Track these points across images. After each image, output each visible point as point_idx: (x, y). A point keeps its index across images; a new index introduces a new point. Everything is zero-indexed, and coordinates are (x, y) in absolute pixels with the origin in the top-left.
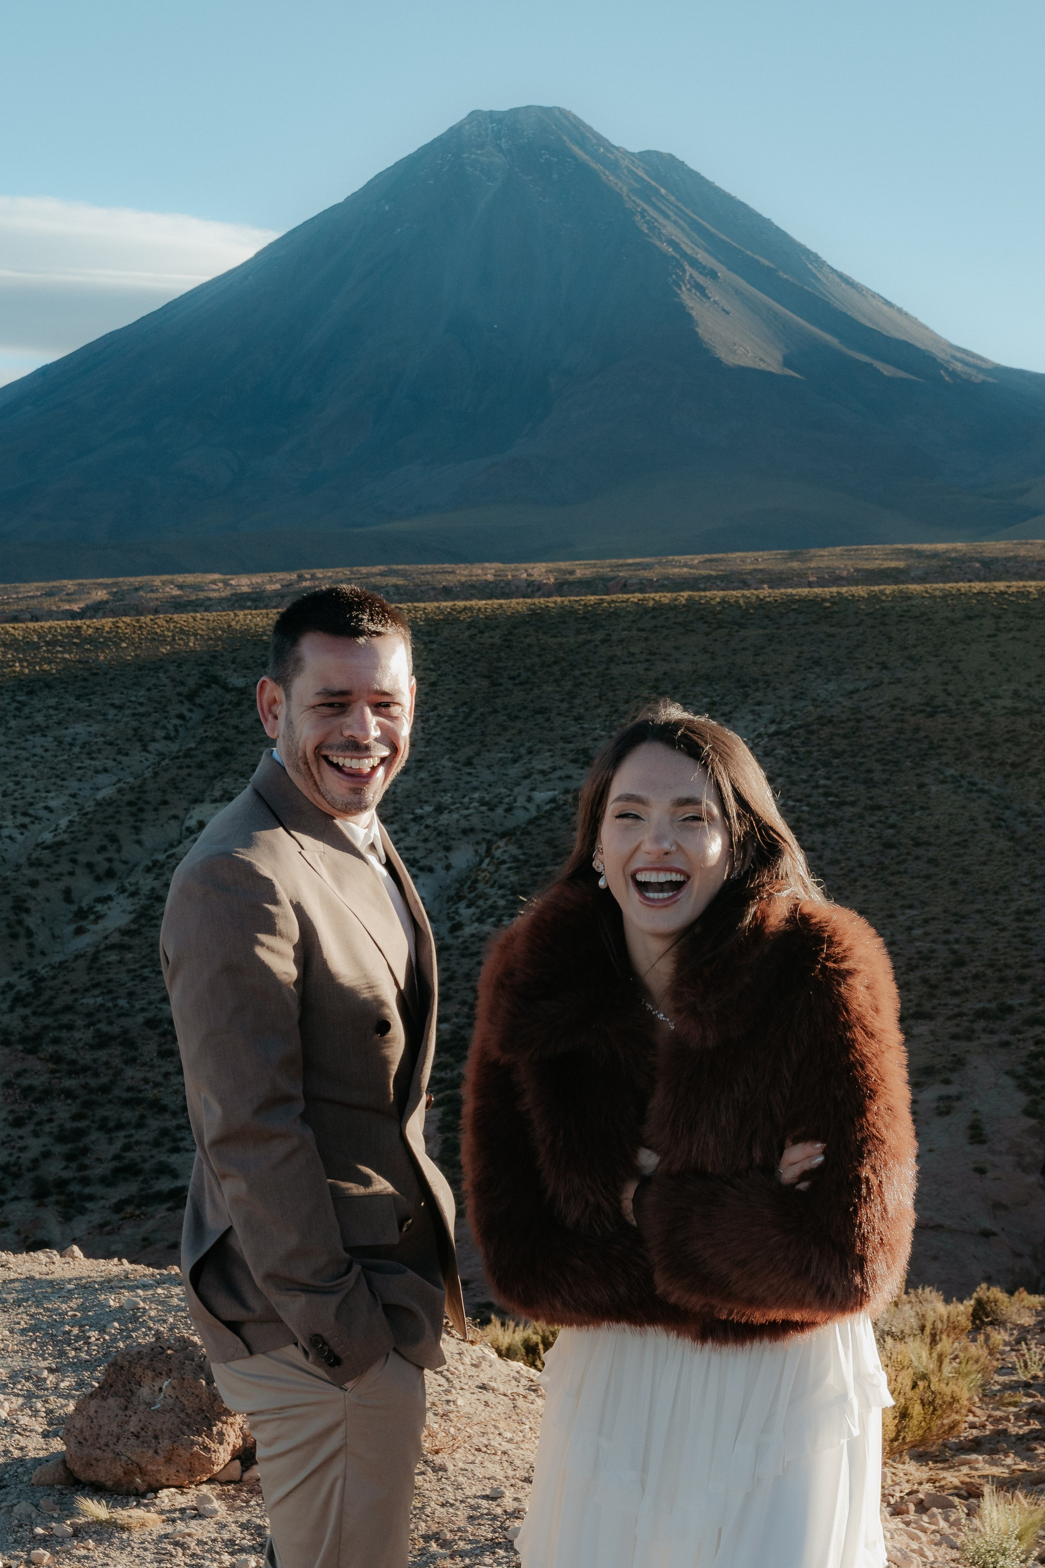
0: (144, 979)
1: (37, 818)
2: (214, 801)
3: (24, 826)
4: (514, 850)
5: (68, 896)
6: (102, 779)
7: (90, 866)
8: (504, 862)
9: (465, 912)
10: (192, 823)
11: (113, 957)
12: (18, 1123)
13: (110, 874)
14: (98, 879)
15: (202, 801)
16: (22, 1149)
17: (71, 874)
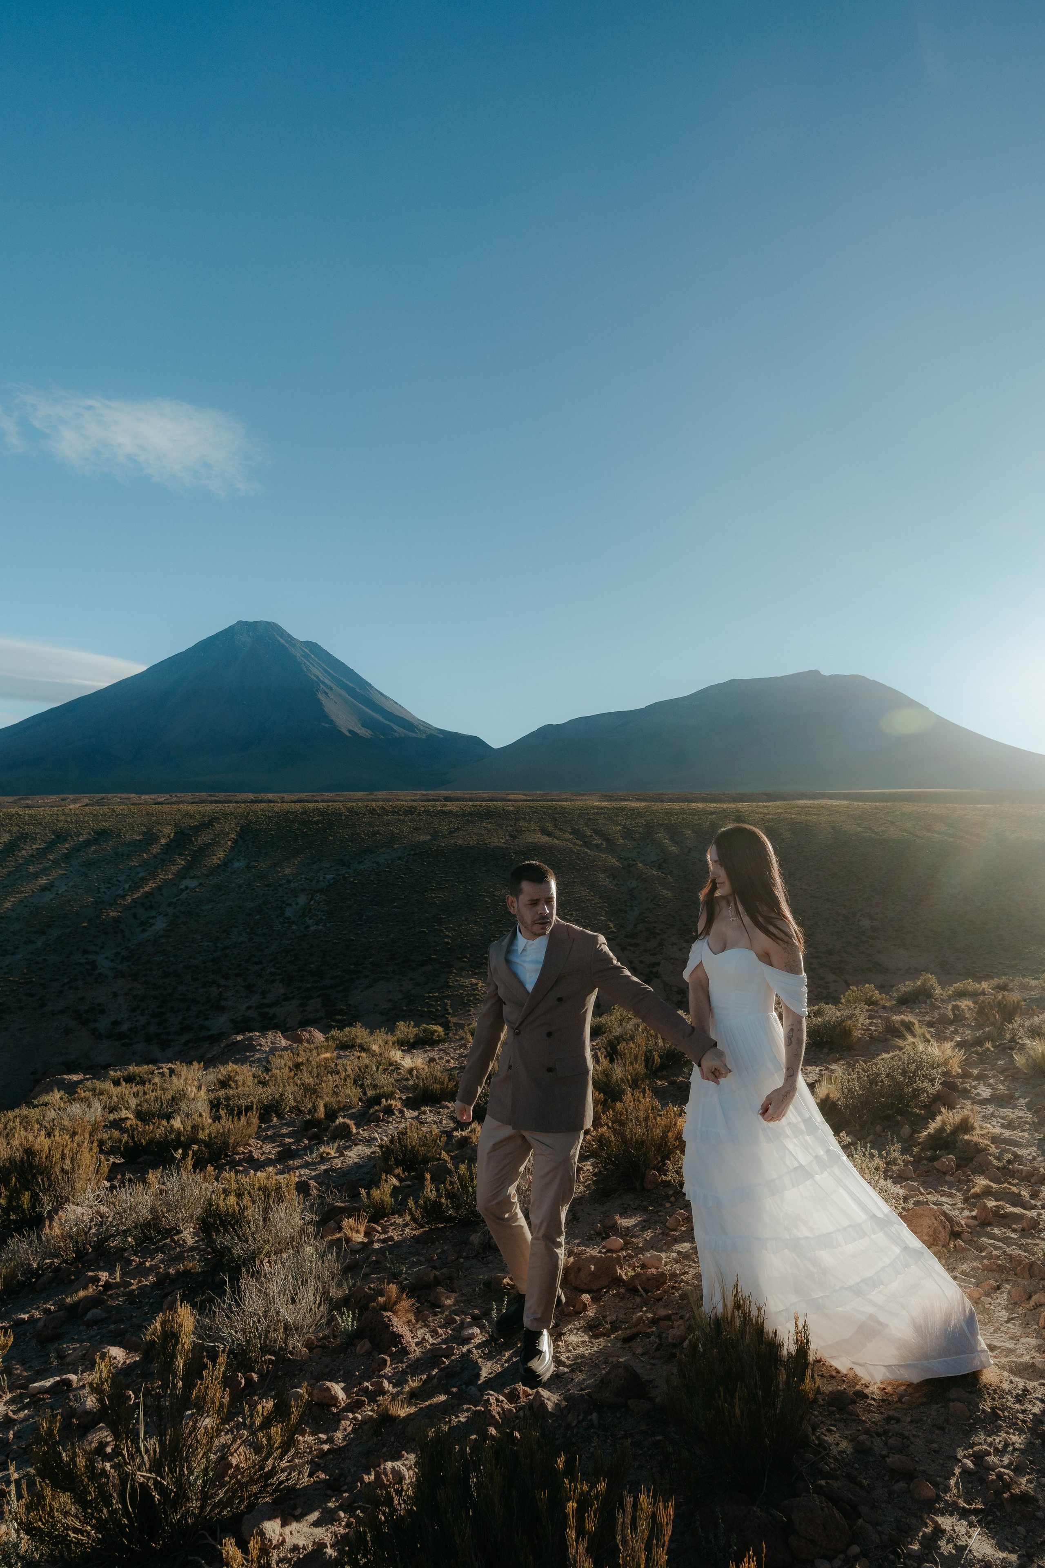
0: (180, 949)
1: (114, 885)
2: (191, 878)
3: (109, 888)
4: (325, 898)
5: (135, 916)
6: (139, 869)
7: (142, 904)
8: (321, 902)
9: (309, 922)
10: (183, 887)
11: (163, 941)
12: (133, 1010)
13: (151, 907)
14: (146, 909)
15: (186, 878)
16: (137, 1021)
17: (135, 907)
